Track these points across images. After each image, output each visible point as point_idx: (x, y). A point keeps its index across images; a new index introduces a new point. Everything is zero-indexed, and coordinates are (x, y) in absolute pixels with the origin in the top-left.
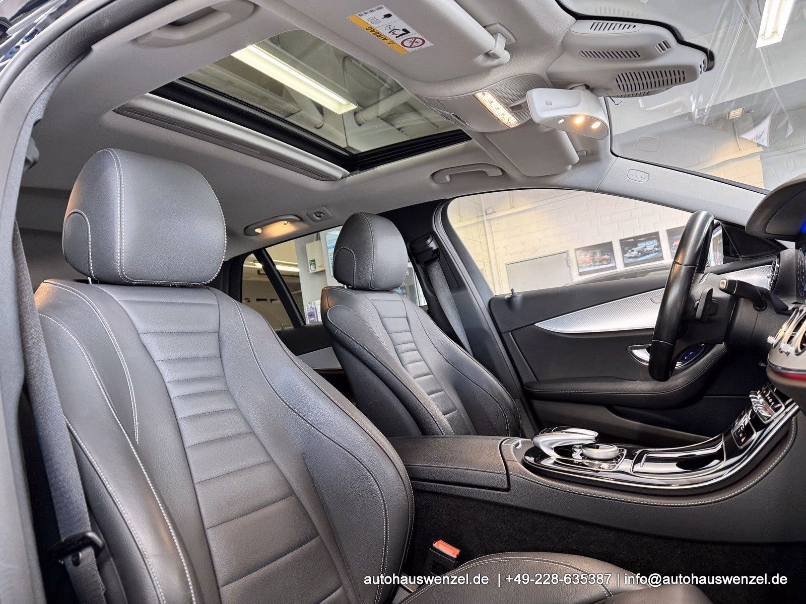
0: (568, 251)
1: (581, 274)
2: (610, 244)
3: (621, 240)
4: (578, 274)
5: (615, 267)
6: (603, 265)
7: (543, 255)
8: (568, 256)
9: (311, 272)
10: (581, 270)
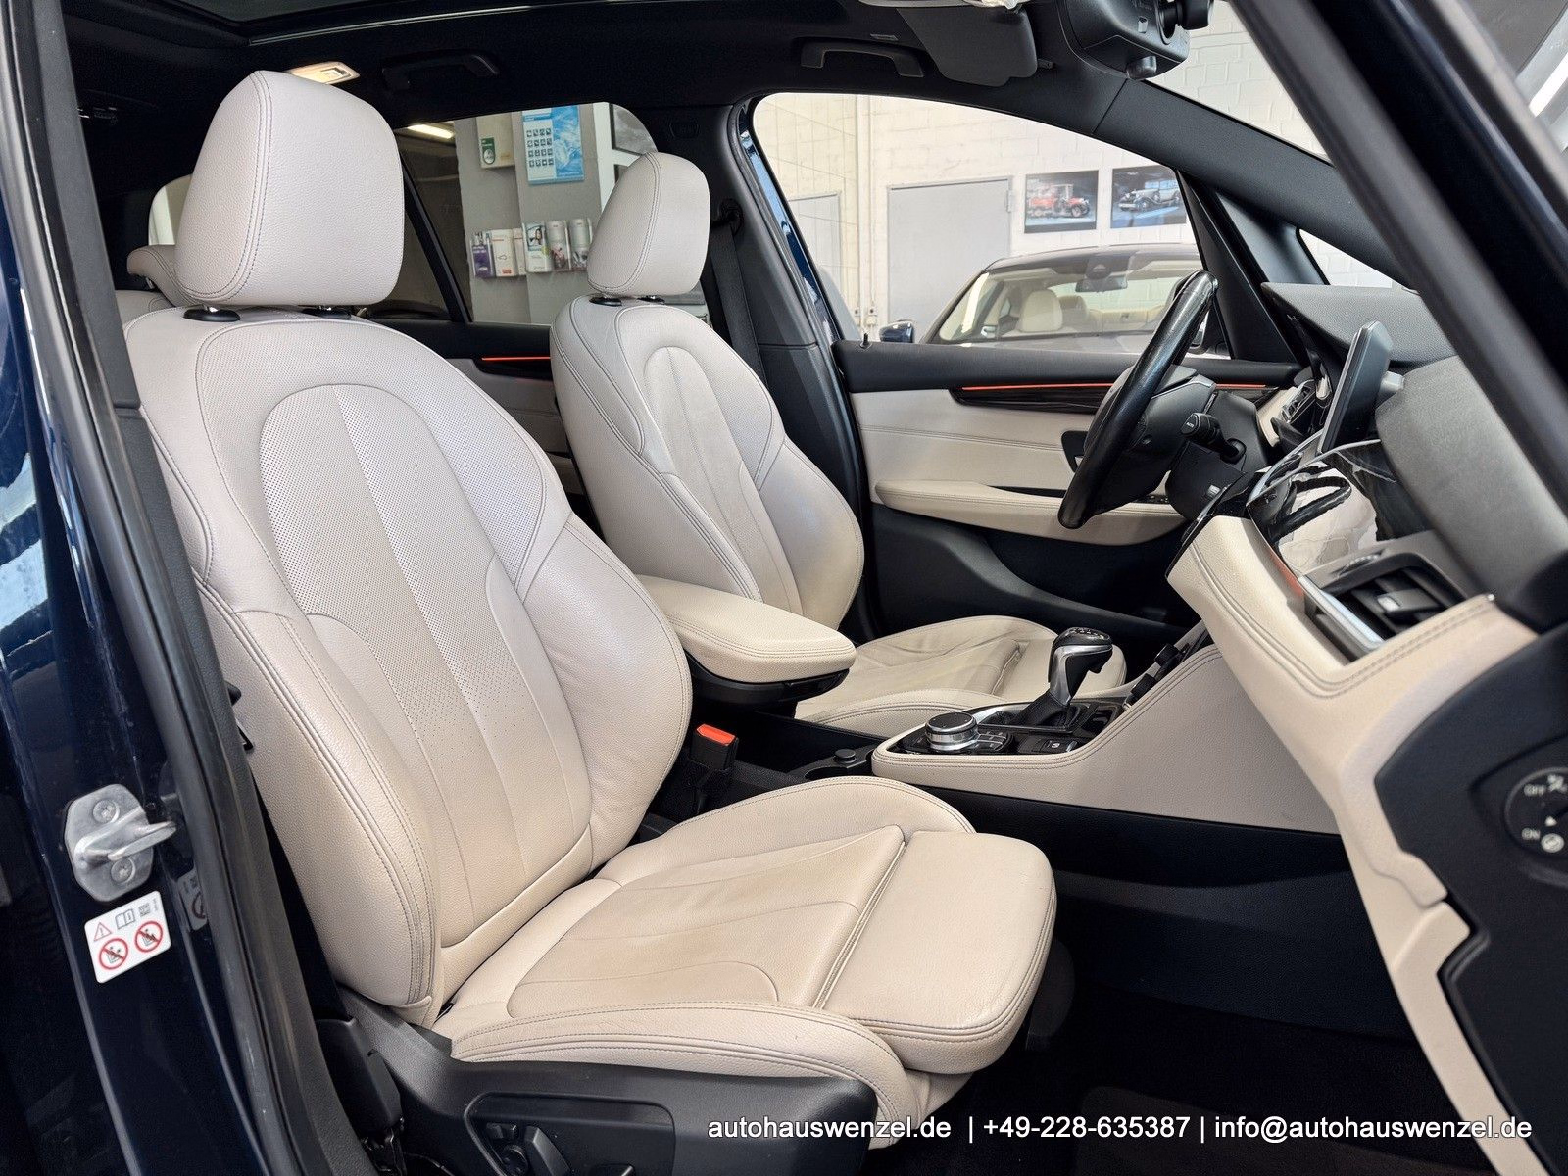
0: (1012, 177)
1: (1029, 230)
2: (1092, 175)
3: (1114, 171)
5: (1092, 226)
6: (1073, 216)
7: (965, 178)
8: (1011, 189)
9: (484, 165)
10: (1031, 223)
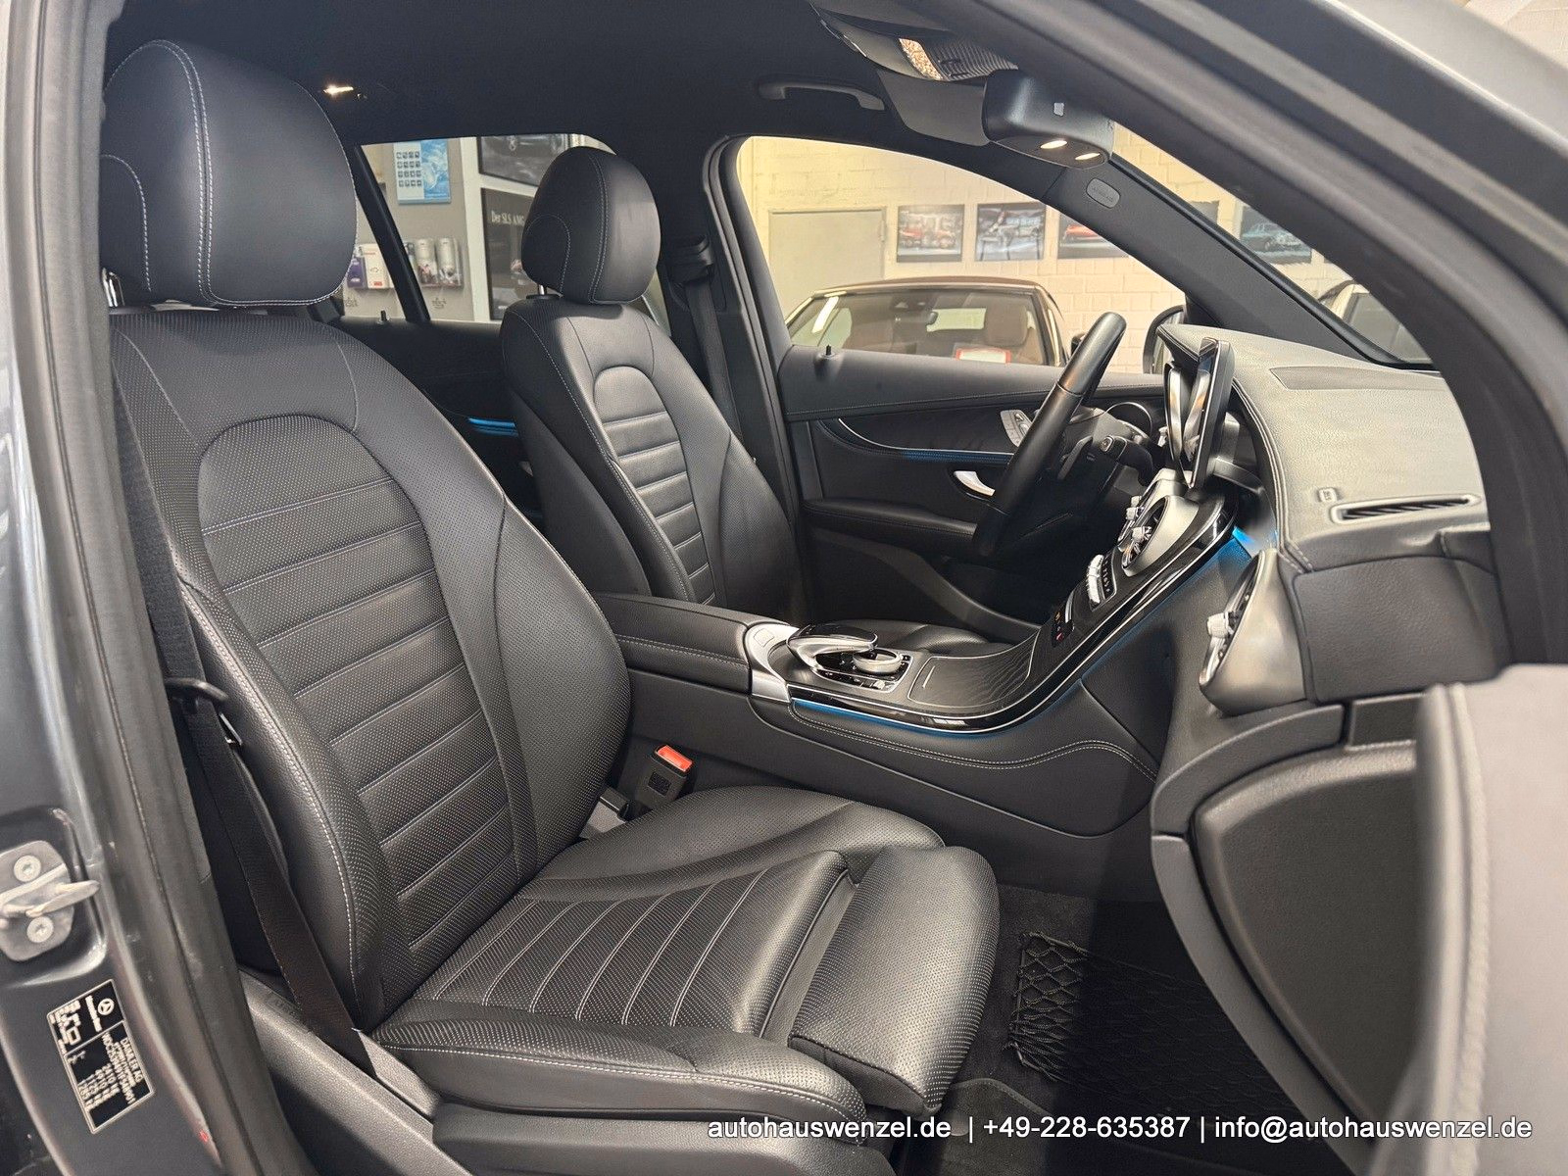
0: (885, 208)
1: (900, 259)
2: (961, 208)
3: (980, 206)
4: (894, 257)
5: (958, 258)
6: (941, 247)
7: (840, 206)
8: (884, 218)
10: (903, 252)
